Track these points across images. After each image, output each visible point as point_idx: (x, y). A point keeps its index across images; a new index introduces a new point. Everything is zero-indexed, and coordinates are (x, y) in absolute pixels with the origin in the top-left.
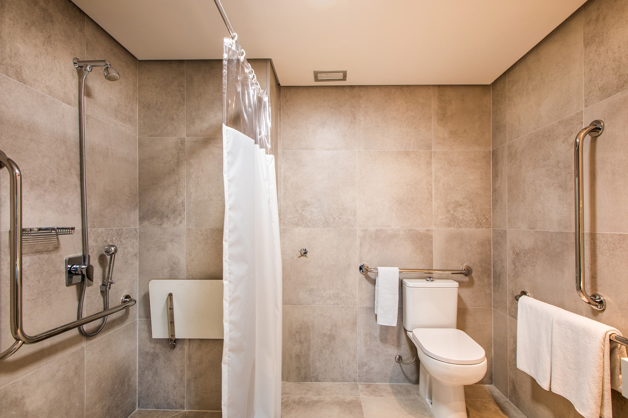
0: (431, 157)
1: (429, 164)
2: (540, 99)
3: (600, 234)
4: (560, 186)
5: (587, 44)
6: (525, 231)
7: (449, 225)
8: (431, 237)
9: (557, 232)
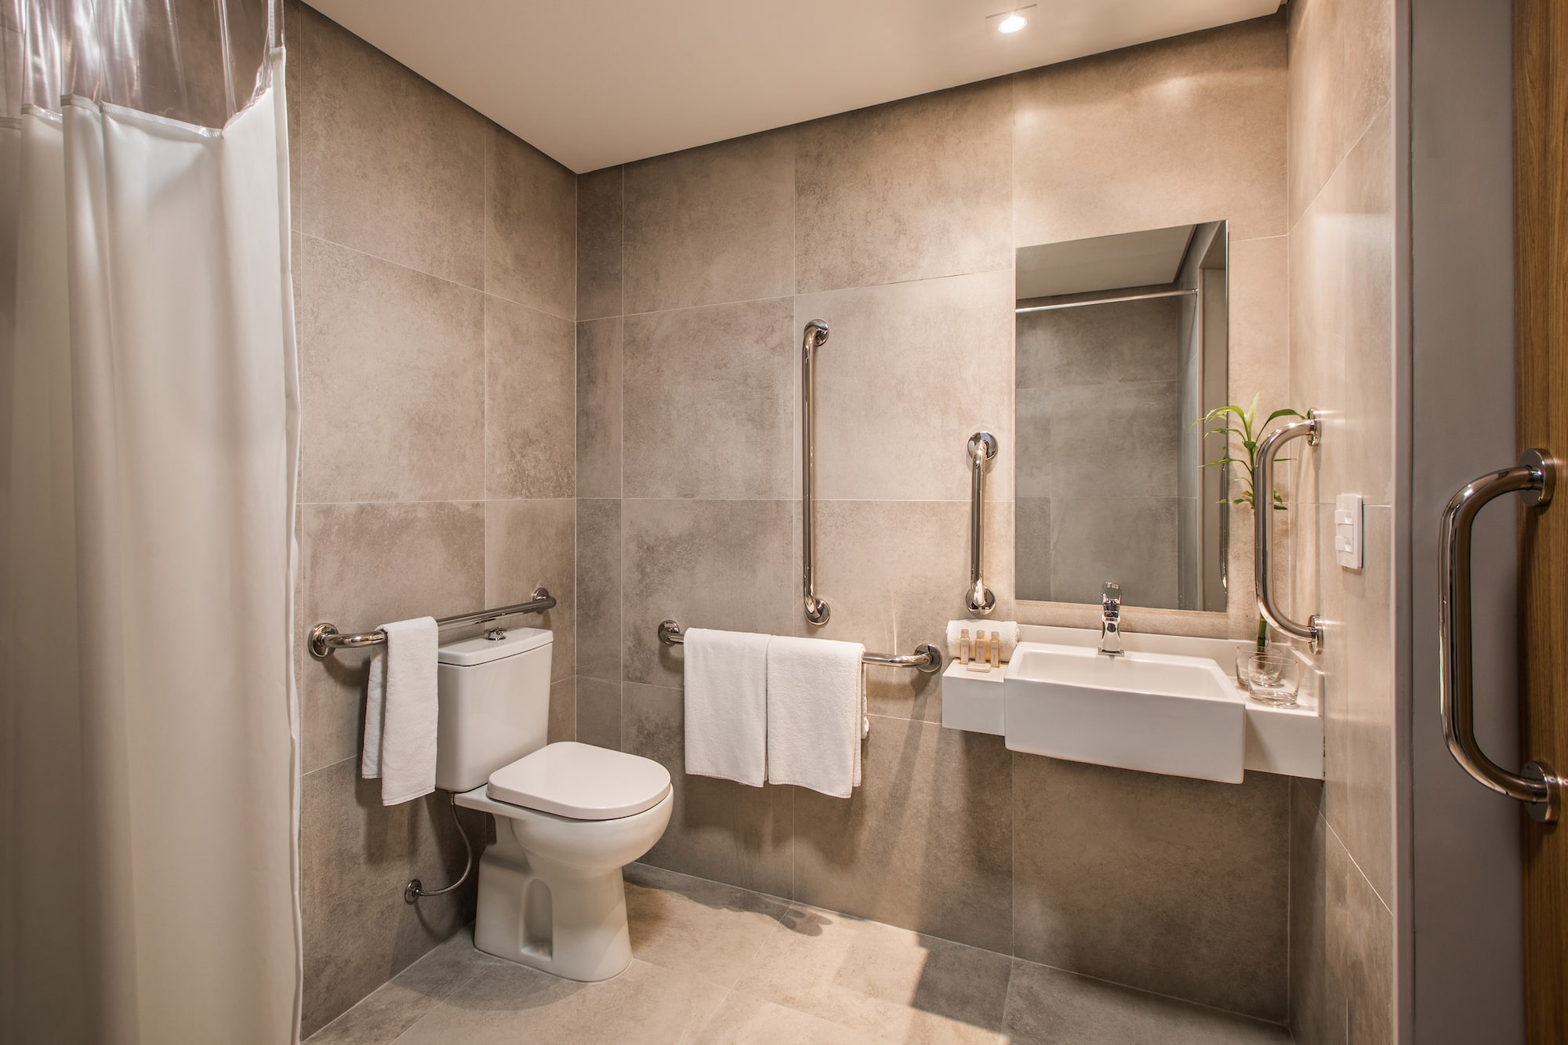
0: (482, 311)
1: (478, 325)
2: (708, 250)
3: (822, 501)
4: (751, 420)
5: (801, 191)
6: (670, 501)
7: (514, 492)
8: (480, 522)
9: (743, 501)
